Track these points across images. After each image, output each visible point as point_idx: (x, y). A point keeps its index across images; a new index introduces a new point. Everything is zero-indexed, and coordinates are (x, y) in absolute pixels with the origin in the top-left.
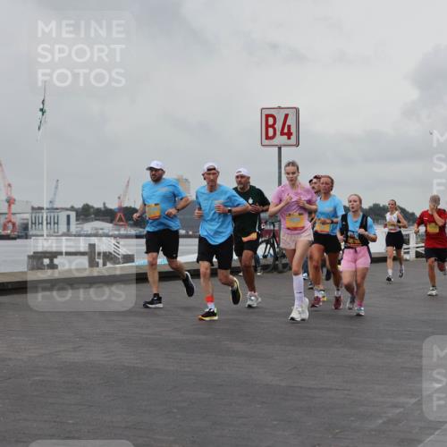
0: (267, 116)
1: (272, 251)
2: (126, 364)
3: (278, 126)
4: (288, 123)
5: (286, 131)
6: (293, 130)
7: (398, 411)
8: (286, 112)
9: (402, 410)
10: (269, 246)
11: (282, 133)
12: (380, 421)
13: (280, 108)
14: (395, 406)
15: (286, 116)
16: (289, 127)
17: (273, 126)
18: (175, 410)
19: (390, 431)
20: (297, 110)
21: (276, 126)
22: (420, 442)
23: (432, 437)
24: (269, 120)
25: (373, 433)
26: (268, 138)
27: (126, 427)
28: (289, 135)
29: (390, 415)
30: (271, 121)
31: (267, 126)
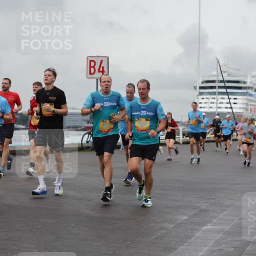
0: (91, 61)
1: (91, 139)
2: (7, 203)
3: (97, 67)
4: (102, 66)
5: (101, 70)
6: (105, 69)
7: (163, 232)
8: (102, 59)
9: (165, 231)
10: (90, 136)
11: (99, 71)
12: (153, 238)
13: (98, 56)
14: (162, 229)
15: (102, 61)
16: (103, 68)
17: (94, 67)
18: (35, 230)
19: (159, 243)
20: (108, 58)
21: (95, 67)
22: (175, 249)
23: (182, 247)
24: (91, 63)
25: (149, 244)
26: (90, 73)
27: (6, 240)
28: (103, 72)
29: (159, 234)
30: (93, 64)
31: (91, 67)
